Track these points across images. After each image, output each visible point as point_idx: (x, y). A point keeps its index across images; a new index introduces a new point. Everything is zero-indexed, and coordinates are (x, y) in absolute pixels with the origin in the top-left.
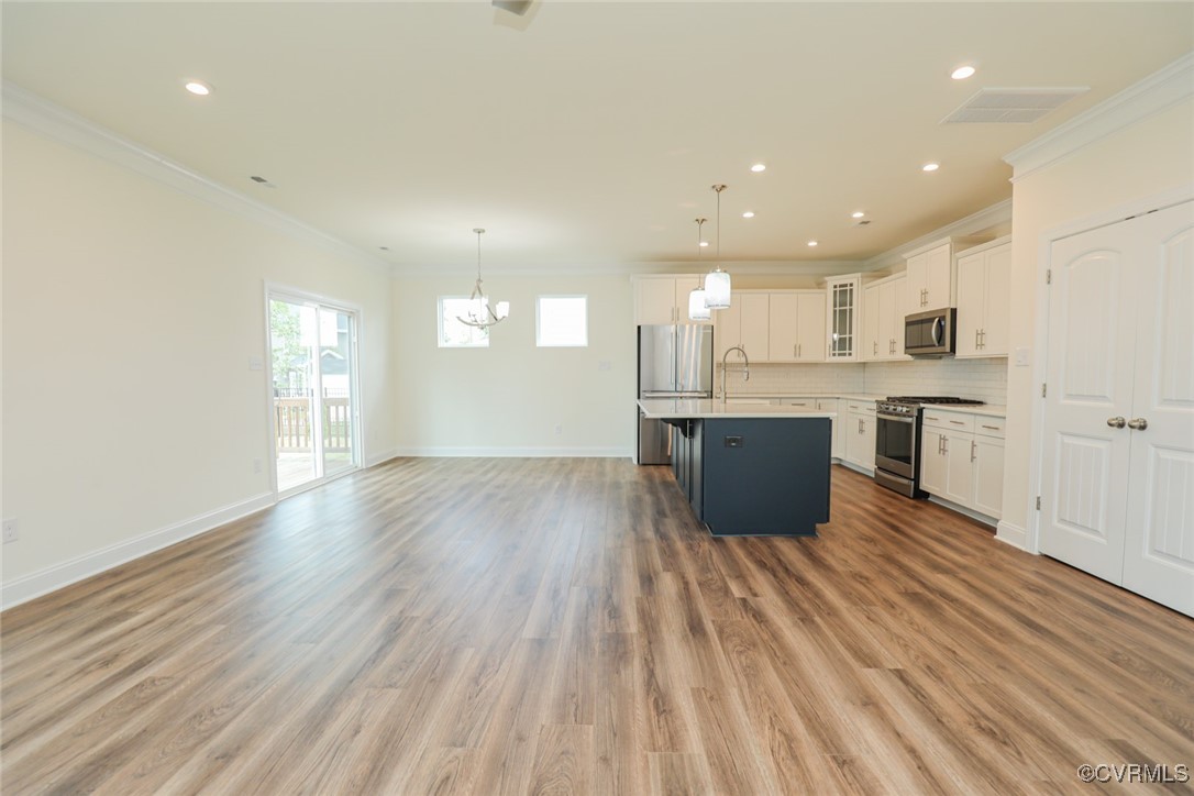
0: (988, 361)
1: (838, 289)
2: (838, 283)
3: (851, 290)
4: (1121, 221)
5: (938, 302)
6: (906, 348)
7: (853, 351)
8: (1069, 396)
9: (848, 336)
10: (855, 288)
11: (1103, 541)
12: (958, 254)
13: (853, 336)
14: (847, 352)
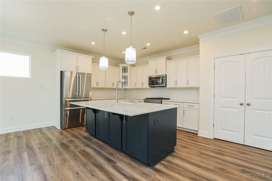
0: (171, 89)
1: (123, 68)
2: (123, 66)
3: (127, 68)
4: (239, 55)
5: (161, 73)
6: (149, 85)
7: (128, 85)
8: (223, 97)
9: (126, 81)
10: (128, 68)
11: (237, 134)
12: (167, 61)
13: (128, 81)
14: (126, 85)
